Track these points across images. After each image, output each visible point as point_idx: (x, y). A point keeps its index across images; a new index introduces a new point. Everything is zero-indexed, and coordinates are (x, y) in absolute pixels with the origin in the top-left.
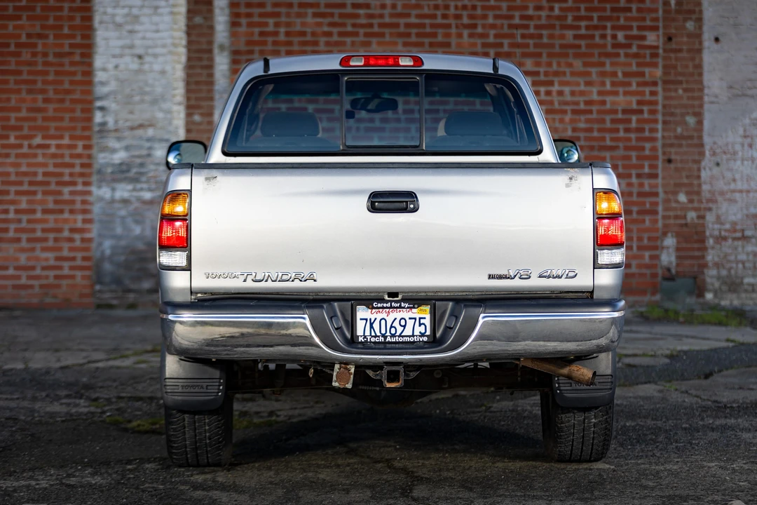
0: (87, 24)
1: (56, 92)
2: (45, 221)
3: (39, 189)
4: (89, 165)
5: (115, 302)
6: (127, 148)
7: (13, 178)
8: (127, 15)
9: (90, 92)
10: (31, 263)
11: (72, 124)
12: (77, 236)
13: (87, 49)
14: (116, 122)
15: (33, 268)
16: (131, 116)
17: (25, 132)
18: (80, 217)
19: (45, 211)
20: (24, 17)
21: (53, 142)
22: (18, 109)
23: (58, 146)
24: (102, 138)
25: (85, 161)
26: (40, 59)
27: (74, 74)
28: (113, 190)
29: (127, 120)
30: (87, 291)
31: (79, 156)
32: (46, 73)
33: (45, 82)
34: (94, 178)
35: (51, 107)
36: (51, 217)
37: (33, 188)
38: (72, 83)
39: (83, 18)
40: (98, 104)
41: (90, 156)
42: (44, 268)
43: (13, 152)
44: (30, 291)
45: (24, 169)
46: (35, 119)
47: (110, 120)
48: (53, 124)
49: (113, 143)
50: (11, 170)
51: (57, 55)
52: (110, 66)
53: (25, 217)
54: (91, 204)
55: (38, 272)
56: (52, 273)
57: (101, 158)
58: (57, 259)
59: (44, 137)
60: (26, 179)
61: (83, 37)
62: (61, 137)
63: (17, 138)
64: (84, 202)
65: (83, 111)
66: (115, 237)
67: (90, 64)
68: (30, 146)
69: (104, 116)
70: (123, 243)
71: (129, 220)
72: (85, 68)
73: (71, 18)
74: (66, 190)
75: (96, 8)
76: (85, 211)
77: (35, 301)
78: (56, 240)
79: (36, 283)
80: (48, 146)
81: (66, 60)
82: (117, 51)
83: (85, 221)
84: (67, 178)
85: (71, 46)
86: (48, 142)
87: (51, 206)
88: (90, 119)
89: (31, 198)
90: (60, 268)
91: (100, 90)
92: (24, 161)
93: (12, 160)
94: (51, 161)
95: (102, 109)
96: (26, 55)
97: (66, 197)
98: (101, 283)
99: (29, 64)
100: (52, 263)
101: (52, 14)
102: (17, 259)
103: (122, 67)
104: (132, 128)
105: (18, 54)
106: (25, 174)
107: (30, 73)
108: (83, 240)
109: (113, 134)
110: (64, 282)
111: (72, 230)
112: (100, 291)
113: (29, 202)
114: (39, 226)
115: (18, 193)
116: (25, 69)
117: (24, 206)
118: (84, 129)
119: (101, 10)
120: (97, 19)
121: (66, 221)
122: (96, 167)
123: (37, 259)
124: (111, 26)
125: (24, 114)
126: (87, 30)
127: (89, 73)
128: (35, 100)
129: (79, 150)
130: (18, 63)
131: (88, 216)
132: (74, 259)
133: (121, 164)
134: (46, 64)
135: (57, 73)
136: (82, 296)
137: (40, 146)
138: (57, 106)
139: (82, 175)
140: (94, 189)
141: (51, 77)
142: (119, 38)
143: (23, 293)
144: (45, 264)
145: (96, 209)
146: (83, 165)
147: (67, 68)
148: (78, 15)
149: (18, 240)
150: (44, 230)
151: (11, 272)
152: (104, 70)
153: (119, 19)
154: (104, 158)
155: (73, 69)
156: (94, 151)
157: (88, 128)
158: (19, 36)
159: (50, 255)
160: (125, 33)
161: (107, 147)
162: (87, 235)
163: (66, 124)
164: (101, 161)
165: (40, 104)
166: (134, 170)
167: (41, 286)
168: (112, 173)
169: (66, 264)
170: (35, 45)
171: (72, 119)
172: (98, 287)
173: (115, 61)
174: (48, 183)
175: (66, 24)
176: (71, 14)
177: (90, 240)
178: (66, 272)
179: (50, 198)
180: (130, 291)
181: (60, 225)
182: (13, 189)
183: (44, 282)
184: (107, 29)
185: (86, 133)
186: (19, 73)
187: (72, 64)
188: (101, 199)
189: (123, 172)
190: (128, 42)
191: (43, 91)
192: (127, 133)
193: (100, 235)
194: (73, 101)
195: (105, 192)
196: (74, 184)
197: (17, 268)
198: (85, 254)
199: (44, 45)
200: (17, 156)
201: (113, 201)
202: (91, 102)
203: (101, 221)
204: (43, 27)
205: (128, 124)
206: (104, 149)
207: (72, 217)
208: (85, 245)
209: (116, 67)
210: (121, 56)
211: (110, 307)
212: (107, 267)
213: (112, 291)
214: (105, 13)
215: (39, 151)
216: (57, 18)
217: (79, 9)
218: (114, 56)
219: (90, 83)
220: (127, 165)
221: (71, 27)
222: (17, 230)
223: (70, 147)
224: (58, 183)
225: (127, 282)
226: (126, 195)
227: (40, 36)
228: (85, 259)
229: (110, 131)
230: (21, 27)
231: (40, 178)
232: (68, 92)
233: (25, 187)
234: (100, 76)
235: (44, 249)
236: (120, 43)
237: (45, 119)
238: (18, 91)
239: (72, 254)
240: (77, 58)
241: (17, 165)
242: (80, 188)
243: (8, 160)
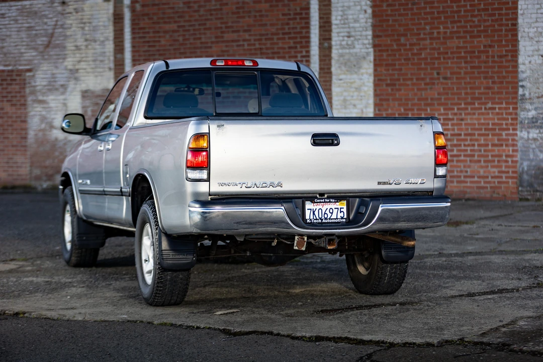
0: (515, 38)
1: (498, 77)
2: (493, 151)
3: (490, 132)
4: (516, 119)
5: (529, 197)
6: (536, 109)
7: (477, 126)
8: (535, 32)
9: (516, 77)
10: (486, 175)
11: (507, 96)
12: (509, 159)
13: (515, 53)
14: (530, 94)
15: (487, 177)
16: (537, 90)
17: (483, 100)
18: (511, 149)
19: (493, 145)
20: (482, 36)
21: (497, 106)
22: (479, 88)
23: (500, 108)
24: (522, 103)
25: (514, 116)
26: (490, 60)
27: (508, 67)
28: (528, 133)
29: (536, 93)
30: (515, 191)
31: (511, 114)
32: (494, 67)
33: (493, 72)
34: (519, 126)
35: (496, 86)
36: (496, 148)
37: (487, 132)
38: (507, 72)
39: (512, 35)
40: (520, 84)
41: (516, 114)
42: (492, 177)
43: (477, 112)
44: (485, 190)
45: (482, 121)
46: (488, 93)
47: (527, 94)
48: (497, 96)
49: (528, 106)
50: (476, 122)
51: (498, 56)
52: (527, 62)
53: (482, 149)
54: (517, 141)
55: (490, 179)
56: (496, 180)
57: (522, 115)
58: (499, 172)
59: (492, 104)
60: (483, 127)
61: (513, 46)
62: (502, 103)
63: (478, 104)
64: (513, 140)
65: (512, 88)
66: (529, 160)
67: (517, 61)
68: (485, 109)
69: (523, 91)
70: (533, 163)
71: (537, 150)
72: (514, 64)
73: (506, 35)
74: (504, 133)
75: (519, 29)
76: (513, 145)
77: (488, 196)
78: (499, 161)
79: (488, 185)
80: (494, 109)
81: (504, 60)
82: (531, 53)
83: (513, 151)
84: (504, 126)
85: (506, 51)
86: (494, 106)
87: (496, 142)
88: (517, 93)
89: (486, 137)
90: (501, 177)
91: (521, 76)
92: (482, 117)
93: (476, 116)
94: (496, 117)
95: (523, 86)
96: (483, 57)
97: (504, 137)
98: (522, 186)
99: (485, 62)
100: (497, 174)
101: (496, 34)
102: (479, 172)
103: (533, 62)
104: (538, 97)
105: (479, 57)
106: (483, 124)
107: (485, 67)
108: (512, 161)
109: (528, 101)
110: (503, 186)
111: (507, 156)
112: (522, 191)
113: (485, 140)
114: (490, 154)
115: (479, 135)
116: (483, 65)
117: (482, 142)
118: (513, 98)
119: (522, 30)
120: (520, 35)
121: (504, 151)
122: (519, 119)
123: (489, 172)
124: (527, 39)
125: (482, 90)
126: (515, 42)
127: (516, 66)
128: (488, 83)
129: (511, 110)
130: (479, 62)
131: (515, 148)
132: (508, 172)
133: (533, 118)
134: (493, 62)
135: (499, 67)
136: (512, 193)
137: (491, 109)
138: (499, 85)
139: (512, 124)
140: (518, 133)
141: (496, 69)
142: (532, 45)
143: (482, 191)
144: (493, 175)
145: (520, 144)
146: (512, 119)
147: (504, 64)
148: (510, 34)
149: (480, 161)
150: (492, 156)
151: (476, 179)
152: (524, 64)
153: (531, 35)
154: (524, 114)
155: (507, 64)
156: (519, 111)
157: (516, 98)
158: (480, 47)
159: (495, 170)
160: (535, 42)
161: (525, 108)
162: (515, 159)
163: (504, 96)
164: (522, 116)
165: (491, 85)
166: (539, 121)
167: (491, 187)
168: (528, 123)
169: (504, 175)
170: (488, 52)
171: (507, 93)
172: (520, 189)
173: (529, 59)
174: (495, 129)
175: (504, 39)
176: (506, 33)
177: (516, 162)
178: (504, 179)
179: (496, 138)
180: (537, 191)
181: (501, 153)
182: (476, 133)
183: (492, 185)
184: (525, 41)
185: (515, 101)
186: (480, 67)
187: (507, 61)
188: (522, 138)
189: (533, 122)
190: (536, 47)
191: (492, 77)
192: (536, 100)
193: (521, 159)
194: (507, 82)
195: (524, 134)
196: (508, 129)
197: (479, 177)
198: (514, 170)
199: (493, 51)
200: (479, 114)
201: (528, 139)
202: (517, 83)
203: (521, 151)
204: (492, 41)
205: (537, 95)
206: (524, 109)
207: (507, 148)
208: (514, 164)
209: (530, 62)
210: (533, 56)
211: (527, 200)
212: (525, 177)
213: (527, 191)
214: (524, 31)
215: (490, 111)
216: (499, 36)
217: (510, 30)
218: (529, 56)
219: (517, 72)
220: (536, 118)
221: (506, 41)
222: (479, 156)
223: (506, 109)
224: (500, 129)
225: (536, 186)
226: (535, 136)
227: (490, 46)
228: (513, 172)
229: (526, 99)
230: (481, 42)
231: (491, 126)
232: (504, 77)
233: (483, 132)
234: (521, 68)
235: (492, 167)
236: (532, 48)
237: (493, 93)
238: (480, 78)
239: (507, 170)
240: (510, 58)
241: (480, 119)
242: (511, 132)
243: (474, 117)
